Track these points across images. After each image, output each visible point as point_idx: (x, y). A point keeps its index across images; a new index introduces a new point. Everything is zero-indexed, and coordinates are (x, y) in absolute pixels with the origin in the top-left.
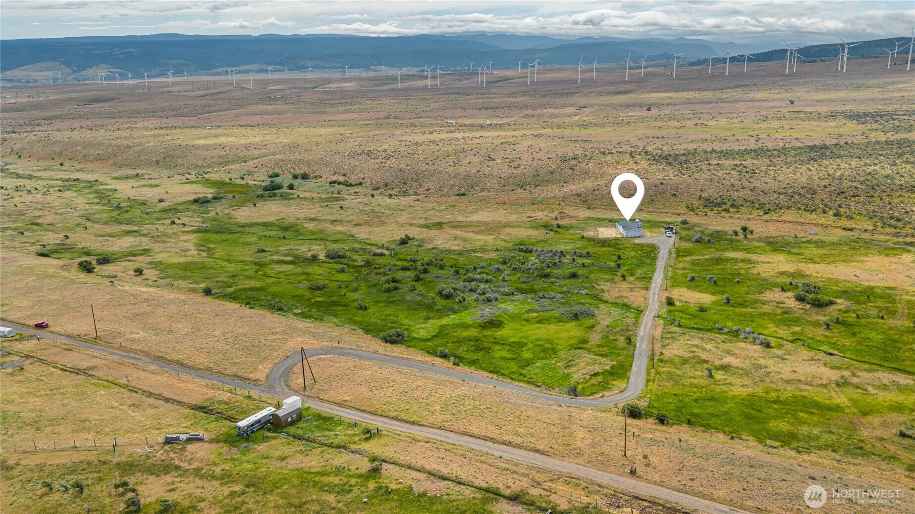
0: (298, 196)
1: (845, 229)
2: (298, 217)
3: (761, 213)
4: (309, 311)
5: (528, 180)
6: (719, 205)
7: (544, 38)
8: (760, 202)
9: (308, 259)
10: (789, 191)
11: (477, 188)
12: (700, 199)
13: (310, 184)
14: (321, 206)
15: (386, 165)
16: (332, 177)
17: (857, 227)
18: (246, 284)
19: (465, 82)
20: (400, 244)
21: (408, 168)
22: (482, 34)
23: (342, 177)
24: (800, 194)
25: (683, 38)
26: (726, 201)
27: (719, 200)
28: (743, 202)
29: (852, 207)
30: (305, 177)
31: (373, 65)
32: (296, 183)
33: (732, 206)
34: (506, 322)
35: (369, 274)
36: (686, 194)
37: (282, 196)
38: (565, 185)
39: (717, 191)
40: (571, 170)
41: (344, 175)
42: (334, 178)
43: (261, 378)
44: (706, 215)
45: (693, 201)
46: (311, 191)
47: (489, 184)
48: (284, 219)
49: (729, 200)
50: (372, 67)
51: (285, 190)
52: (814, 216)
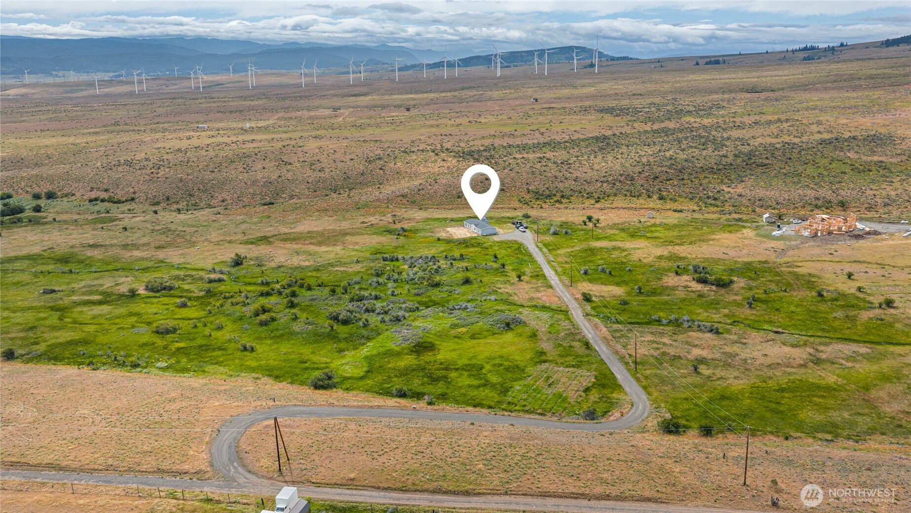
0: (54, 219)
1: (675, 211)
2: (71, 244)
3: (593, 202)
4: (178, 362)
5: (339, 183)
6: (549, 196)
7: (247, 43)
8: (587, 192)
9: (123, 295)
10: (610, 179)
11: (284, 196)
12: (528, 192)
13: (61, 204)
14: (94, 229)
15: (159, 175)
16: (89, 193)
17: (685, 208)
18: (57, 338)
19: (173, 88)
20: (234, 266)
21: (190, 177)
22: (181, 38)
23: (105, 193)
24: (620, 182)
25: (384, 45)
26: (554, 192)
27: (547, 192)
28: (571, 193)
29: (671, 191)
30: (50, 196)
31: (55, 70)
32: (42, 203)
33: (563, 197)
34: (437, 342)
35: (222, 306)
36: (513, 189)
37: (30, 221)
38: (381, 186)
39: (543, 183)
40: (381, 171)
41: (106, 190)
42: (93, 195)
43: (203, 467)
44: (542, 207)
45: (522, 194)
46: (67, 212)
47: (297, 190)
48: (52, 248)
49: (557, 191)
50: (54, 73)
51: (29, 213)
52: (641, 201)
